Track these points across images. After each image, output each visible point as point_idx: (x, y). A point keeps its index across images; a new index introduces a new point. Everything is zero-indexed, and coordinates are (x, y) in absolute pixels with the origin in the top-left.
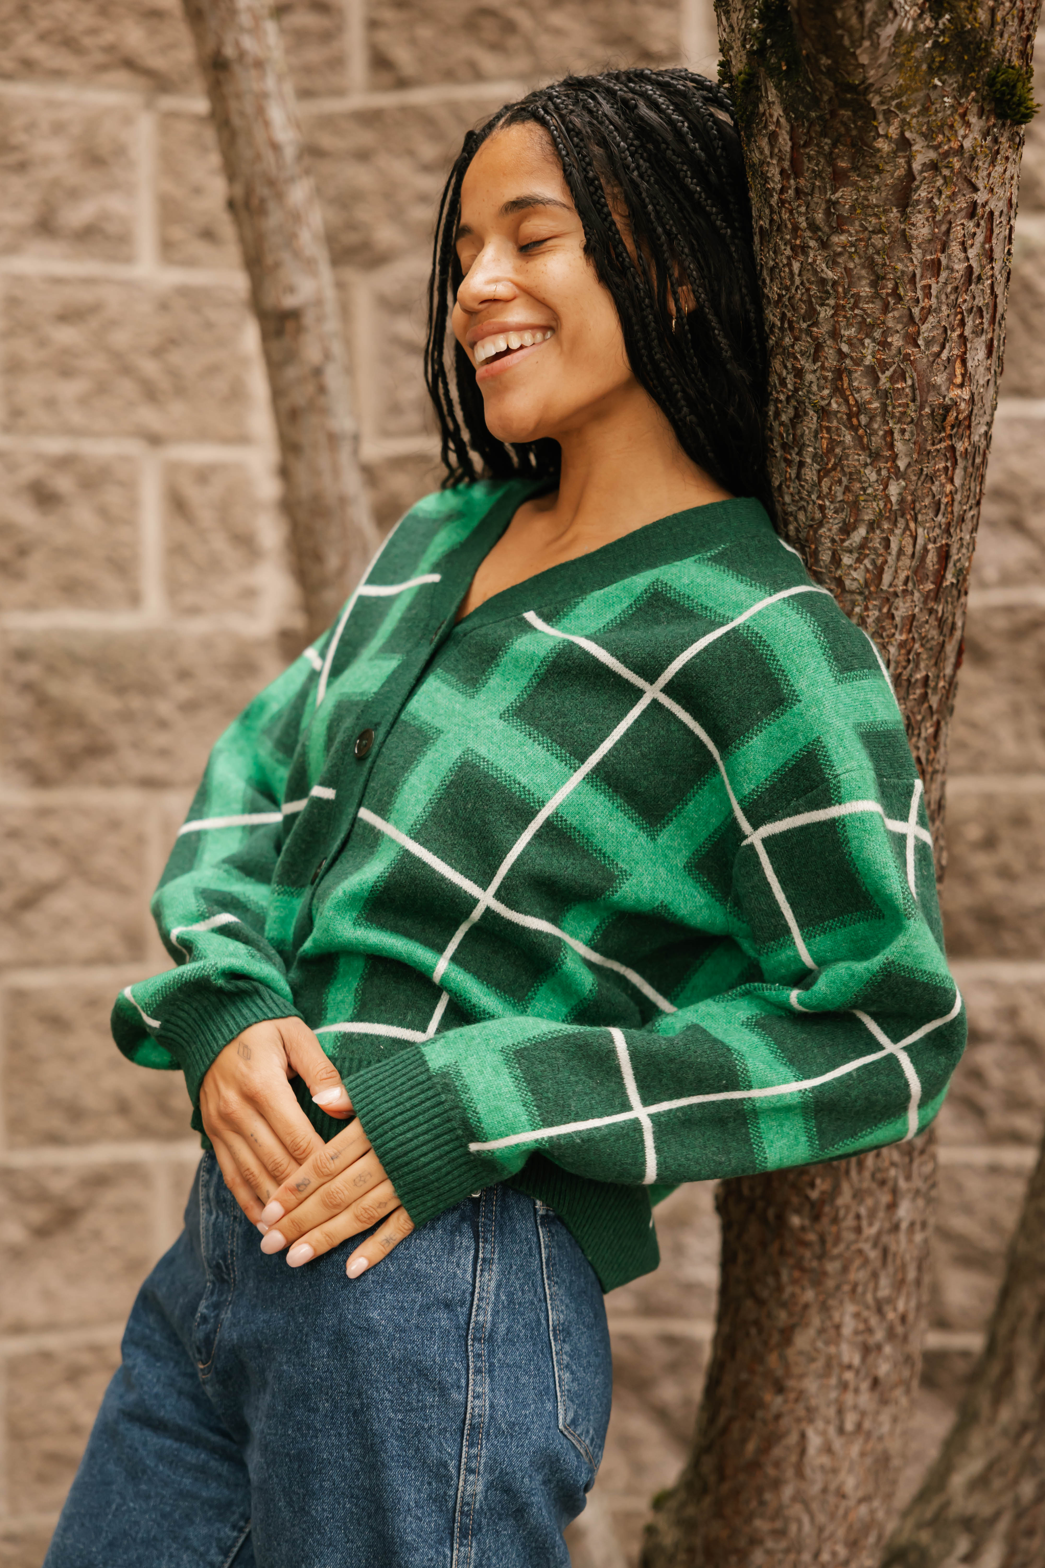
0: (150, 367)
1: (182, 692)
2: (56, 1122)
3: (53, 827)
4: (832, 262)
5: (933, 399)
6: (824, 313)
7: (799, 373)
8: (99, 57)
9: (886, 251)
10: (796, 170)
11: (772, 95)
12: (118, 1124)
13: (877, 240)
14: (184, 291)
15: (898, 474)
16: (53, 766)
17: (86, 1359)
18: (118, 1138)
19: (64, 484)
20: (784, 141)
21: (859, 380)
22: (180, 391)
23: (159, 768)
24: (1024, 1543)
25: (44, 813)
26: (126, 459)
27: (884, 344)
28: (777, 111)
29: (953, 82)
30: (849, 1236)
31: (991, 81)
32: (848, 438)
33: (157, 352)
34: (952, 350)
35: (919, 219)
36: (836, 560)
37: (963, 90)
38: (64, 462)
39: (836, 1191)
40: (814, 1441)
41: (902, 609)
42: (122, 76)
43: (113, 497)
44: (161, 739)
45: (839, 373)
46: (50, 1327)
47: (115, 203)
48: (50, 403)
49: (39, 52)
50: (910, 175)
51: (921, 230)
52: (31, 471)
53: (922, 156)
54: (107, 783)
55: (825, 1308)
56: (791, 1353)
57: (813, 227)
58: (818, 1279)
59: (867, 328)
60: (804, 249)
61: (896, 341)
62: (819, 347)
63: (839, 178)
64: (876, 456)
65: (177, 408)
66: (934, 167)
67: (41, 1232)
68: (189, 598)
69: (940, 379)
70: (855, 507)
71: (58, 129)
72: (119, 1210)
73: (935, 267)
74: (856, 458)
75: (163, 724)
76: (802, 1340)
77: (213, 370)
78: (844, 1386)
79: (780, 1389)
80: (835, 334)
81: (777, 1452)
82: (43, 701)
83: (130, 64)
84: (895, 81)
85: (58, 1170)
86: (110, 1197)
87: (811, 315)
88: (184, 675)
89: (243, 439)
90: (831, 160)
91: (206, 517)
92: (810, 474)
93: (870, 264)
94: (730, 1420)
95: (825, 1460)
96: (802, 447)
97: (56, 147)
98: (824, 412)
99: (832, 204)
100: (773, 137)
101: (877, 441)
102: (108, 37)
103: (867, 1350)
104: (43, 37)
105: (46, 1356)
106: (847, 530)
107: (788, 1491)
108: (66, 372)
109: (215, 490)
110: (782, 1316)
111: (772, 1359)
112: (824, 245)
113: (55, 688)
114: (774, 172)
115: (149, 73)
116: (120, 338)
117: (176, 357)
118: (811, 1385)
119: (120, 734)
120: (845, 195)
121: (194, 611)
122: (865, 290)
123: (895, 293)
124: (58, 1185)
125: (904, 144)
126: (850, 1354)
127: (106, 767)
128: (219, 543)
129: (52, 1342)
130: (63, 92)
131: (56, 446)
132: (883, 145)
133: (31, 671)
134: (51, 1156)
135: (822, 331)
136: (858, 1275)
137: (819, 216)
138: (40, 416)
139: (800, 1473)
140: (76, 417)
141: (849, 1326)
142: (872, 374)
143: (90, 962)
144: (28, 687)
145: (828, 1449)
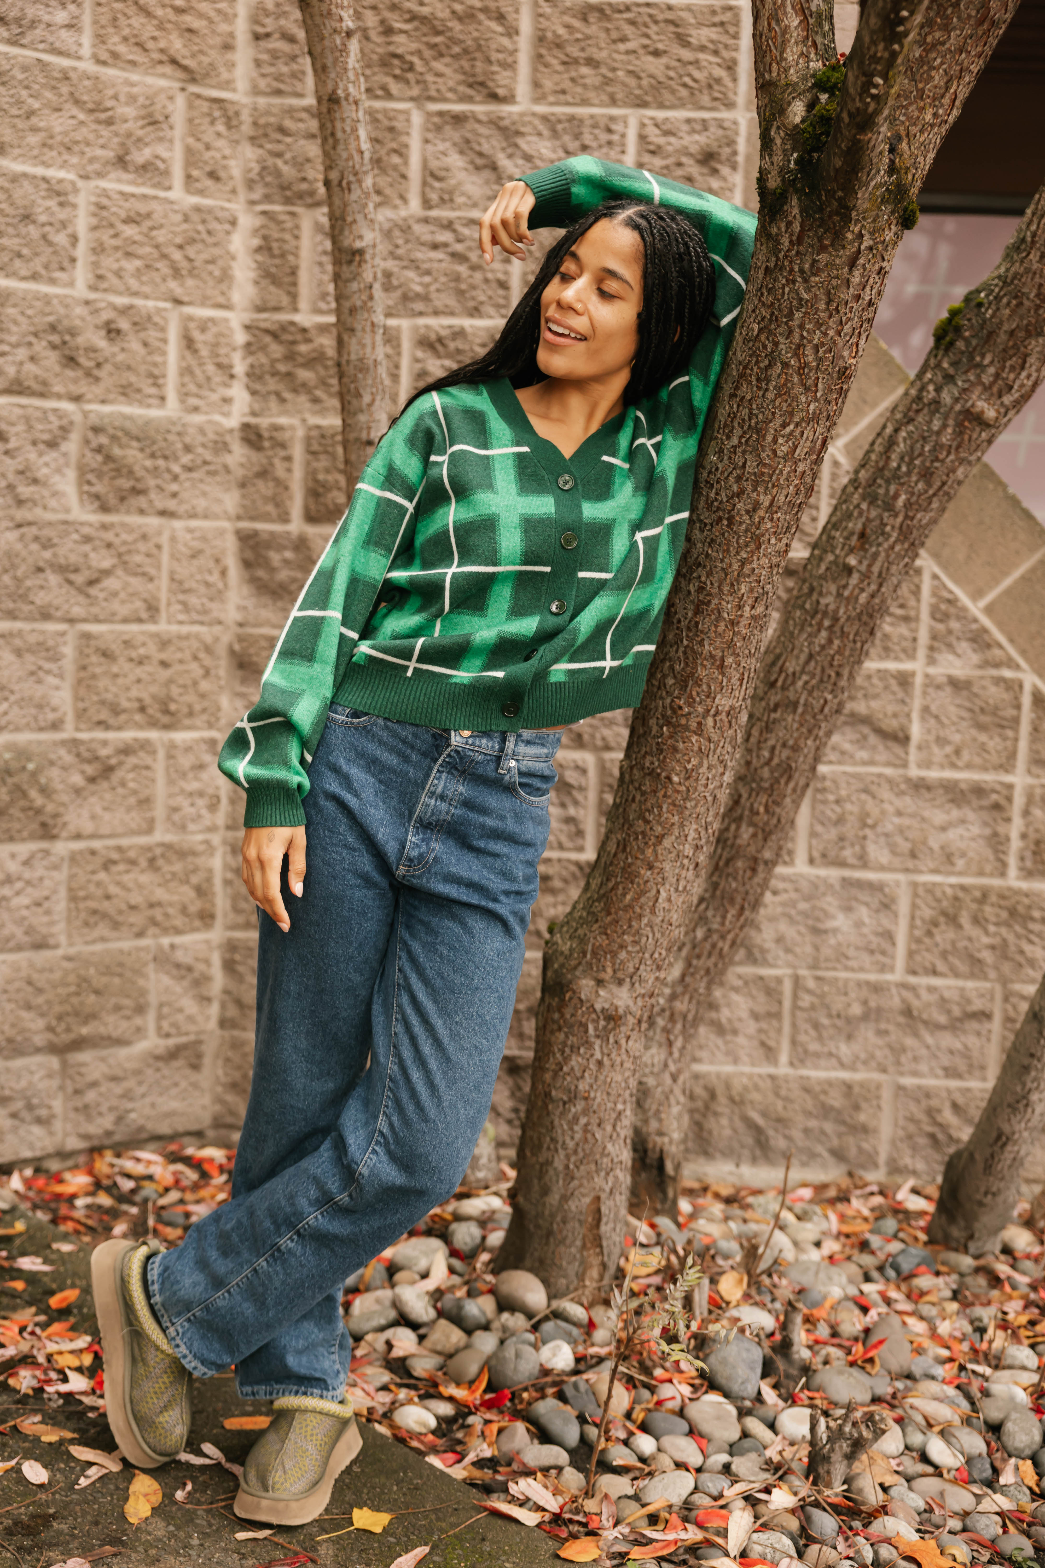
0: (177, 256)
1: (186, 459)
2: (104, 715)
3: (109, 536)
4: (808, 290)
5: (841, 363)
6: (798, 315)
7: (776, 344)
8: (156, 56)
9: (836, 288)
10: (800, 240)
11: (795, 202)
12: (138, 717)
13: (834, 282)
14: (198, 209)
15: (816, 400)
16: (112, 501)
17: (115, 856)
18: (140, 727)
19: (124, 324)
20: (796, 227)
21: (809, 351)
22: (192, 272)
23: (171, 504)
24: (695, 962)
25: (104, 527)
26: (159, 311)
27: (825, 334)
28: (796, 211)
29: (890, 208)
30: (701, 788)
31: (905, 209)
32: (796, 379)
33: (180, 247)
34: (854, 340)
35: (856, 273)
36: (775, 441)
37: (893, 212)
38: (124, 311)
39: (701, 764)
40: (663, 894)
41: (801, 468)
42: (168, 69)
43: (152, 335)
44: (174, 487)
45: (799, 346)
46: (93, 836)
47: (161, 150)
48: (118, 274)
49: (122, 49)
50: (859, 251)
51: (856, 279)
52: (105, 316)
53: (867, 242)
54: (142, 512)
55: (682, 825)
56: (659, 849)
57: (802, 271)
58: (681, 810)
59: (819, 325)
60: (794, 282)
61: (831, 333)
62: (790, 332)
63: (823, 249)
64: (807, 389)
65: (190, 282)
66: (870, 248)
67: (92, 780)
68: (193, 401)
69: (846, 354)
70: (792, 414)
71: (132, 99)
72: (135, 768)
73: (858, 298)
74: (798, 389)
75: (175, 478)
76: (667, 842)
77: (212, 262)
78: (683, 866)
79: (651, 867)
80: (802, 327)
81: (643, 900)
82: (109, 458)
83: (174, 62)
84: (866, 205)
85: (105, 743)
86: (132, 760)
87: (791, 315)
88: (188, 449)
89: (227, 306)
90: (820, 239)
91: (204, 352)
92: (770, 395)
93: (828, 294)
94: (617, 884)
95: (666, 905)
96: (768, 381)
97: (129, 111)
98: (786, 365)
99: (814, 261)
100: (789, 224)
101: (810, 382)
102: (162, 44)
103: (697, 848)
104: (125, 39)
105: (93, 853)
106: (784, 425)
107: (645, 921)
108: (129, 255)
109: (209, 337)
110: (659, 829)
111: (649, 852)
112: (806, 281)
113: (117, 451)
114: (785, 241)
115: (185, 69)
116: (161, 236)
117: (191, 251)
118: (667, 866)
119: (152, 482)
120: (823, 258)
121: (196, 409)
122: (822, 306)
123: (837, 310)
124: (104, 752)
125: (861, 236)
126: (688, 850)
127: (142, 501)
128: (211, 368)
129: (96, 844)
130: (135, 77)
131: (121, 301)
132: (849, 236)
133: (103, 440)
134: (100, 734)
135: (796, 323)
136: (701, 809)
137: (807, 266)
138: (115, 281)
139: (653, 911)
140: (133, 284)
141: (692, 835)
142: (816, 348)
143: (125, 621)
144: (99, 450)
145: (669, 900)
